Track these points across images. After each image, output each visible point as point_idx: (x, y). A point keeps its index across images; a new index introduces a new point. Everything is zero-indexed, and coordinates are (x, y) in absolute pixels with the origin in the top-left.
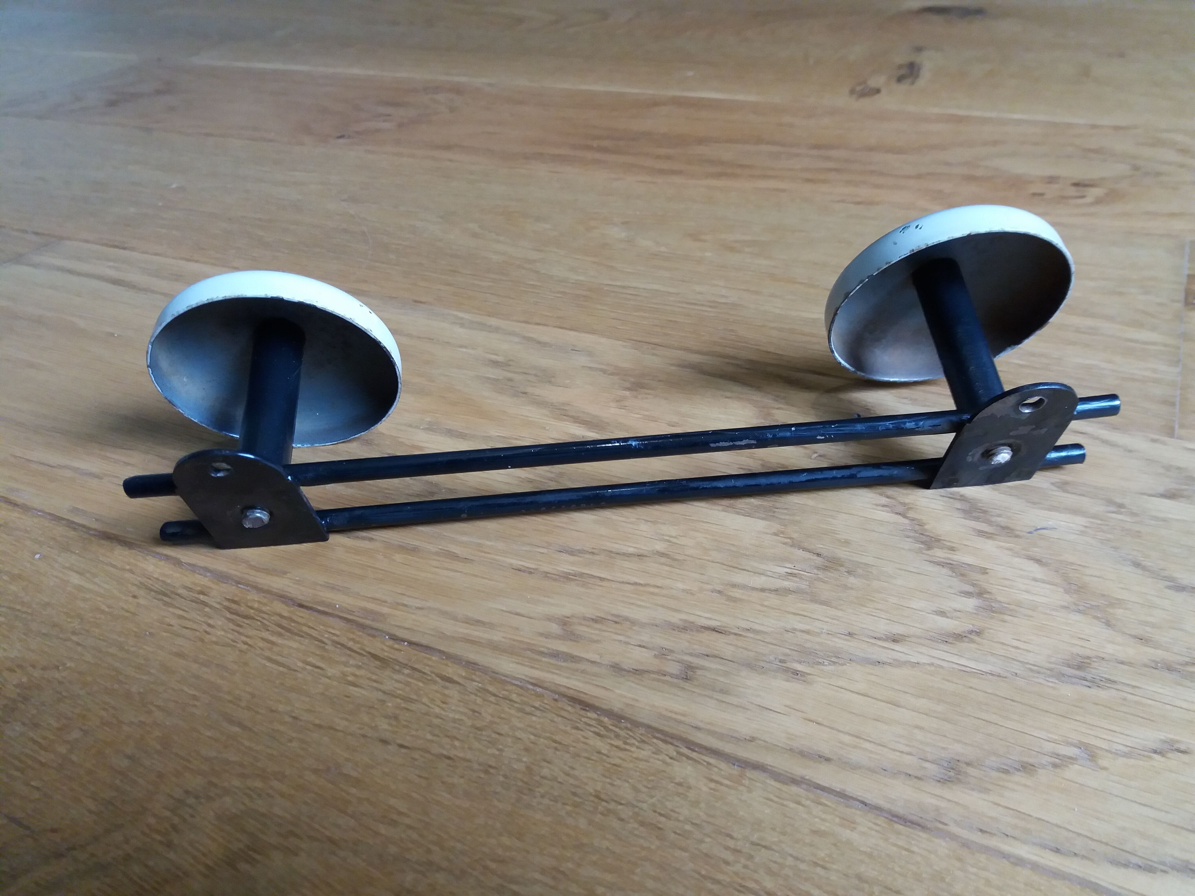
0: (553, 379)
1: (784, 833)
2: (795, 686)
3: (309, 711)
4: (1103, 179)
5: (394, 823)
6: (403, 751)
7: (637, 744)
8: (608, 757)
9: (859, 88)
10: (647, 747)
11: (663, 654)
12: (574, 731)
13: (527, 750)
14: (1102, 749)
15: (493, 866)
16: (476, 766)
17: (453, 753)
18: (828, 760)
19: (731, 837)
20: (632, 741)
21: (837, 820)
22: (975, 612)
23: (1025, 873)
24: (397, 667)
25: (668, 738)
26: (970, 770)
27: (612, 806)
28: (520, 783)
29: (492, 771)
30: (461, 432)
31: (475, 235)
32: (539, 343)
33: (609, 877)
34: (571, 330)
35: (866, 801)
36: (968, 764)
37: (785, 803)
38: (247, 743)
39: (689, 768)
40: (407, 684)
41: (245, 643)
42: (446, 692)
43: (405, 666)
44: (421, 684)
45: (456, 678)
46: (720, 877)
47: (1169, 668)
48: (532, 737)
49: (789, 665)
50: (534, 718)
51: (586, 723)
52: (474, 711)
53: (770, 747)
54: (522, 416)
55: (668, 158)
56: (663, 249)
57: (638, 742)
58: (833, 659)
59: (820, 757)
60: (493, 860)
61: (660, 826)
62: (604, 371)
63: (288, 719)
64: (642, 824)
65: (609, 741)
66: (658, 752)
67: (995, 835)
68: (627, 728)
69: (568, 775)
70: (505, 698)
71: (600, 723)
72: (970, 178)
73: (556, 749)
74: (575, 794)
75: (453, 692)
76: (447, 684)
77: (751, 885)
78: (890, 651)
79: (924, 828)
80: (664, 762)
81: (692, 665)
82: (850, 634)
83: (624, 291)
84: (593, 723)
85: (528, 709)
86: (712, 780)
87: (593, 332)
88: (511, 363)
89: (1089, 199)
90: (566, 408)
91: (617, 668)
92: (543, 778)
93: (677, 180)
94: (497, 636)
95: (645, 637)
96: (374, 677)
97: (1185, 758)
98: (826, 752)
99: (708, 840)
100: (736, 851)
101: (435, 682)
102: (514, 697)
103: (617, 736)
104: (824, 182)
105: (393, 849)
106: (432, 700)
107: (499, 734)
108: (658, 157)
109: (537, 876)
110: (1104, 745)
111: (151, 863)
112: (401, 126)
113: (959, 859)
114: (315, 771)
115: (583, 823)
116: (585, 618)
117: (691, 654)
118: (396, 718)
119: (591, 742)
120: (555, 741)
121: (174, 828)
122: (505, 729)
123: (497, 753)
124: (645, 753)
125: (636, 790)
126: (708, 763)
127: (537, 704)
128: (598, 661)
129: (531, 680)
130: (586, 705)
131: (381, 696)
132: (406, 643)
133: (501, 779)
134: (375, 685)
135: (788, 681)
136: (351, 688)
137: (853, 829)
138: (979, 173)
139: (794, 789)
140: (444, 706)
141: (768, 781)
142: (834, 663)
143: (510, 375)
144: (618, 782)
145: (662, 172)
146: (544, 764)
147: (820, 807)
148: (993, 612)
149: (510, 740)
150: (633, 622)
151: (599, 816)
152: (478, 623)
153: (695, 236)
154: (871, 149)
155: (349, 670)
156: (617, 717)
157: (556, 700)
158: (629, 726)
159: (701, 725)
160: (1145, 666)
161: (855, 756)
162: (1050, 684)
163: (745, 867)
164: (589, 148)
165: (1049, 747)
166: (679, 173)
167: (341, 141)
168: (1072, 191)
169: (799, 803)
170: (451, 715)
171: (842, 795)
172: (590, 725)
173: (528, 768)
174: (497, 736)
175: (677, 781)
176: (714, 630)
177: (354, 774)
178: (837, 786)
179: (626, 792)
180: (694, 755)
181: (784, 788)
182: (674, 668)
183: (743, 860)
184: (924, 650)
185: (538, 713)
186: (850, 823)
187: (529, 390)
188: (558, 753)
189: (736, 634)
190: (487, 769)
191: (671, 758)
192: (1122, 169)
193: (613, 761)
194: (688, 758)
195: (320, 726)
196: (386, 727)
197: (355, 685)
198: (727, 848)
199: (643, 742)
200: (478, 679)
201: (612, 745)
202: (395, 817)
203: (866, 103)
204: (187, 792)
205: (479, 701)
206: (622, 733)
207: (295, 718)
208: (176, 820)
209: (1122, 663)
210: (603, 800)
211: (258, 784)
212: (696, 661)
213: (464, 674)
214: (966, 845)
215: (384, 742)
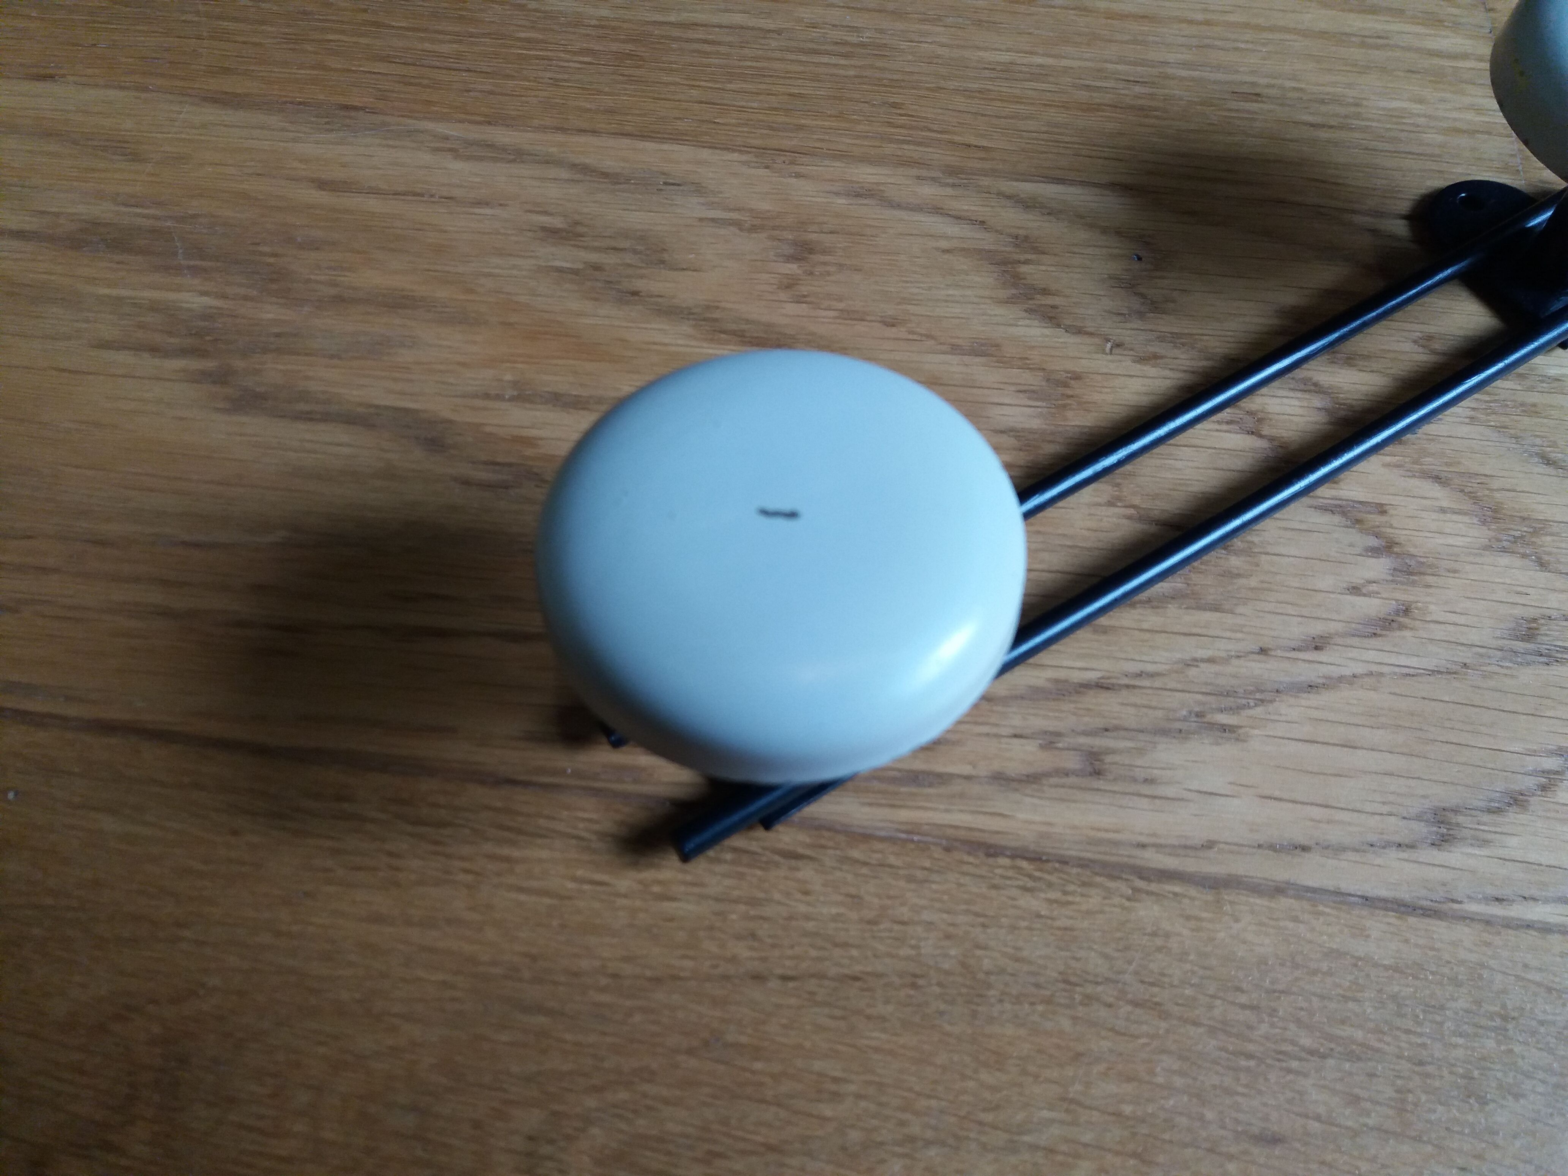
0: (666, 256)
1: (1296, 967)
2: (1230, 750)
3: (626, 959)
5: (836, 1097)
6: (791, 984)
7: (1079, 890)
8: (1052, 919)
10: (1093, 891)
11: (1049, 741)
12: (992, 892)
13: (948, 937)
15: (989, 1117)
16: (896, 980)
17: (857, 968)
18: (1305, 849)
19: (1241, 990)
20: (1071, 888)
21: (1346, 931)
22: (1391, 578)
25: (1111, 870)
26: (1460, 819)
27: (1089, 989)
28: (964, 991)
29: (921, 982)
30: (575, 396)
33: (1128, 1089)
35: (1367, 895)
36: (1456, 811)
37: (1281, 924)
38: (569, 1037)
39: (1156, 908)
40: (741, 878)
41: (467, 871)
42: (800, 875)
44: (755, 871)
45: (800, 850)
46: (1251, 1047)
48: (945, 916)
49: (1209, 718)
50: (934, 887)
51: (1002, 877)
52: (853, 896)
53: (1235, 850)
54: (655, 344)
57: (1079, 886)
58: (1258, 696)
59: (1296, 847)
60: (984, 1110)
61: (1156, 1000)
63: (604, 981)
64: (1136, 1004)
65: (1042, 895)
66: (1109, 894)
67: (1513, 901)
68: (1056, 869)
69: (1017, 960)
70: (882, 865)
71: (1019, 871)
73: (984, 926)
74: (1037, 986)
75: (807, 873)
76: (793, 863)
78: (1317, 666)
79: (1438, 914)
80: (1123, 908)
81: (1094, 750)
82: (1263, 651)
84: (1010, 873)
85: (919, 874)
86: (1188, 918)
88: (580, 229)
91: (1001, 779)
92: (988, 973)
95: (1016, 720)
98: (1302, 840)
99: (1218, 1002)
100: (1255, 1008)
101: (777, 865)
102: (892, 860)
103: (1050, 885)
106: (788, 894)
107: (903, 923)
113: (1488, 944)
114: (690, 1052)
115: (1066, 1024)
117: (1085, 733)
118: (753, 936)
119: (1022, 902)
120: (977, 915)
122: (904, 912)
123: (913, 952)
124: (1095, 900)
125: (1106, 957)
127: (927, 864)
128: (973, 773)
130: (990, 849)
133: (937, 990)
134: (696, 890)
135: (1219, 744)
137: (1367, 938)
139: (1285, 902)
140: (808, 898)
141: (1252, 900)
142: (1261, 702)
143: (594, 257)
144: (1082, 954)
146: (979, 952)
147: (1322, 919)
148: (1411, 574)
149: (919, 929)
151: (1080, 1008)
156: (1036, 857)
157: (947, 850)
158: (1057, 865)
159: (1143, 839)
161: (1334, 835)
162: (1505, 671)
163: (1273, 1025)
165: (1531, 763)
169: (1296, 920)
171: (1338, 895)
172: (1009, 878)
173: (963, 965)
174: (901, 927)
175: (1149, 930)
176: (1098, 684)
177: (745, 1039)
178: (1327, 883)
179: (1096, 965)
180: (1153, 887)
181: (1271, 903)
182: (1072, 761)
183: (1266, 1018)
184: (1354, 654)
185: (935, 877)
186: (1361, 933)
187: (640, 284)
188: (989, 931)
189: (1126, 686)
190: (912, 981)
191: (1128, 899)
193: (1058, 923)
194: (1149, 893)
196: (746, 954)
198: (1243, 1007)
199: (1085, 885)
201: (1050, 900)
202: (834, 1087)
205: (848, 877)
206: (1053, 878)
207: (614, 976)
210: (1077, 985)
211: (623, 1095)
212: (1098, 742)
213: (808, 840)
214: (1488, 922)
215: (758, 978)
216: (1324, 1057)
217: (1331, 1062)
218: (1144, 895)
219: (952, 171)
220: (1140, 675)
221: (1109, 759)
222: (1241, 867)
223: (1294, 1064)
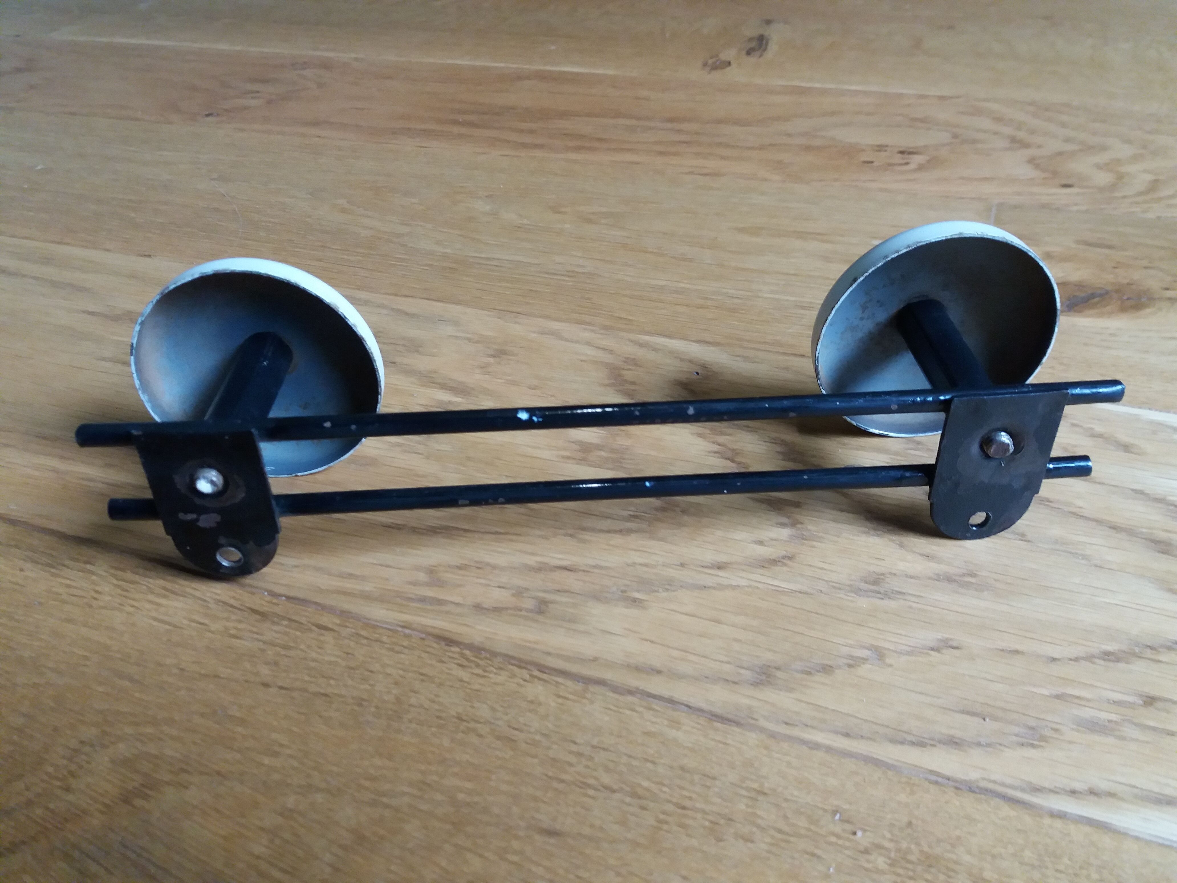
0: (420, 349)
1: (620, 737)
2: (634, 612)
3: (195, 663)
4: (926, 146)
5: (275, 754)
6: (283, 692)
7: (495, 671)
8: (470, 684)
9: (710, 62)
10: (502, 672)
11: (519, 593)
12: (439, 664)
13: (396, 683)
14: (889, 649)
15: (367, 783)
16: (350, 700)
17: (329, 691)
18: (659, 672)
19: (575, 743)
20: (492, 669)
21: (666, 722)
22: (788, 540)
23: (820, 755)
24: (276, 620)
25: (522, 664)
26: (779, 674)
27: (472, 725)
28: (390, 712)
29: (364, 703)
31: (343, 211)
32: (407, 314)
33: (469, 785)
34: (438, 301)
35: (690, 704)
36: (778, 668)
37: (621, 710)
38: (137, 695)
39: (540, 688)
40: (286, 634)
41: (133, 606)
42: (322, 638)
43: (283, 618)
44: (298, 633)
45: (330, 626)
46: (564, 777)
47: (949, 579)
48: (401, 672)
49: (628, 594)
50: (403, 656)
51: (450, 657)
52: (347, 653)
53: (610, 665)
54: (392, 384)
55: (532, 132)
56: (525, 221)
57: (496, 669)
58: (667, 587)
59: (652, 670)
60: (366, 779)
61: (513, 738)
62: (469, 340)
63: (175, 671)
64: (499, 738)
65: (470, 670)
66: (513, 676)
67: (797, 726)
68: (486, 658)
69: (433, 701)
70: (377, 640)
71: (463, 656)
72: (808, 148)
73: (423, 680)
74: (439, 718)
75: (328, 638)
76: (323, 632)
77: (591, 781)
78: (715, 577)
79: (738, 724)
80: (519, 684)
81: (545, 600)
82: (682, 565)
83: (488, 263)
84: (456, 656)
85: (397, 648)
86: (559, 696)
87: (458, 302)
89: (912, 166)
90: (433, 376)
91: (478, 608)
92: (411, 706)
93: (538, 153)
94: (368, 587)
95: (504, 579)
96: (255, 629)
97: (956, 652)
98: (658, 666)
99: (555, 747)
100: (579, 754)
101: (312, 631)
102: (385, 639)
104: (675, 154)
105: (276, 777)
106: (309, 647)
108: (521, 131)
109: (405, 789)
110: (892, 647)
111: (51, 806)
112: (269, 102)
113: (767, 748)
114: (203, 715)
115: (446, 742)
116: (450, 566)
117: (544, 591)
118: (276, 664)
119: (454, 672)
120: (422, 674)
121: (72, 774)
122: (376, 667)
123: (369, 688)
124: (502, 678)
125: (493, 709)
126: (557, 682)
127: (406, 643)
128: (462, 602)
129: (400, 624)
130: (450, 642)
131: (261, 645)
132: (284, 598)
133: (373, 710)
134: (256, 636)
135: (627, 607)
136: (234, 640)
137: (678, 729)
138: (818, 142)
139: (630, 698)
140: (320, 650)
141: (608, 694)
142: (667, 590)
144: (477, 705)
145: (524, 146)
146: (412, 694)
147: (651, 712)
148: (804, 539)
149: (380, 676)
150: (494, 567)
151: (461, 734)
152: (351, 576)
153: (556, 209)
154: (720, 122)
155: (230, 624)
156: (477, 649)
157: (423, 639)
158: (488, 656)
159: (552, 651)
160: (930, 578)
161: (682, 667)
162: (849, 598)
163: (587, 767)
164: (456, 122)
165: (845, 650)
166: (542, 146)
167: (210, 119)
168: (898, 159)
169: (634, 710)
170: (327, 658)
171: (670, 701)
172: (453, 658)
173: (397, 699)
174: (369, 673)
175: (529, 699)
176: (565, 568)
177: (238, 714)
178: (666, 693)
179: (484, 711)
180: (545, 676)
181: (621, 698)
182: (529, 604)
183: (584, 762)
184: (743, 574)
185: (406, 651)
186: (675, 724)
187: (398, 359)
188: (424, 684)
189: (584, 571)
190: (360, 702)
191: (525, 680)
192: (944, 137)
193: (473, 687)
194: (540, 679)
195: (206, 676)
196: (267, 672)
197: (237, 637)
198: (571, 752)
199: (500, 669)
200: (351, 626)
201: (473, 674)
202: (277, 749)
203: (717, 76)
204: (82, 742)
205: (352, 644)
206: (482, 663)
207: (182, 670)
208: (73, 767)
209: (911, 577)
210: (464, 721)
211: (150, 730)
212: (549, 597)
213: (338, 622)
214: (773, 736)
215: (266, 685)
216: (613, 791)
217: (618, 796)
218: (536, 680)
219: (606, 328)
220: (594, 567)
221: (550, 606)
222: (608, 675)
223: (591, 792)
